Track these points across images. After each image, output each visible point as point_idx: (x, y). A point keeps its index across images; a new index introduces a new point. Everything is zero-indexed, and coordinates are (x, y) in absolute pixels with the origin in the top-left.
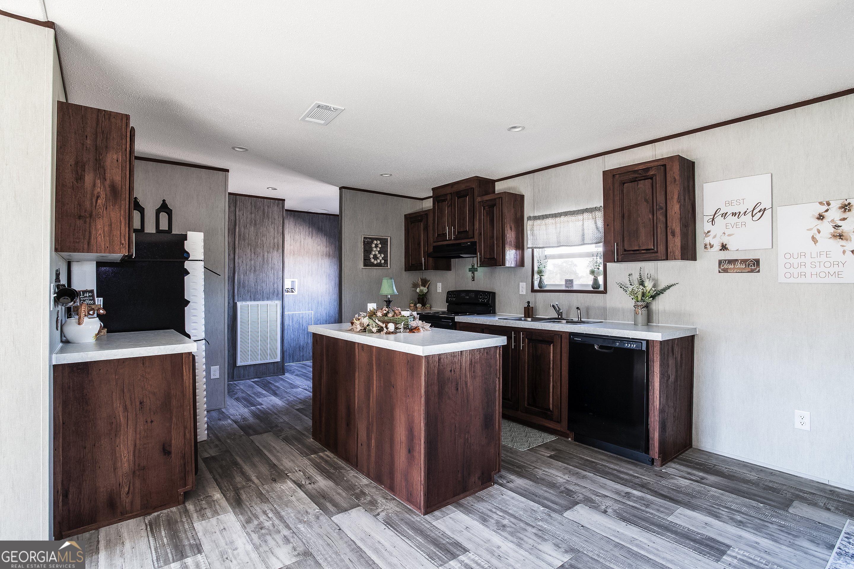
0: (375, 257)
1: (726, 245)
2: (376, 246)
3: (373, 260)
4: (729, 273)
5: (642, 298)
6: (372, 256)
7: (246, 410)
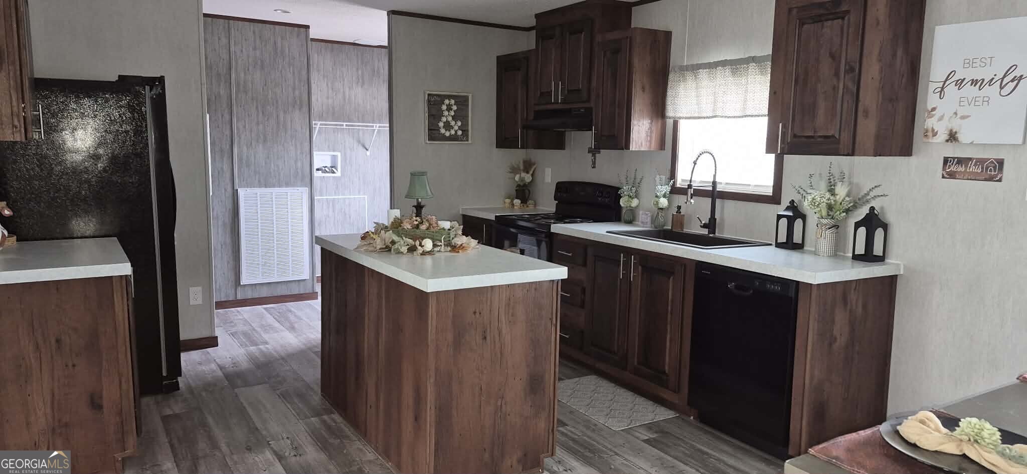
0: (448, 126)
1: (956, 133)
2: (449, 108)
3: (443, 131)
4: (957, 179)
5: (828, 212)
6: (441, 124)
7: (242, 351)
